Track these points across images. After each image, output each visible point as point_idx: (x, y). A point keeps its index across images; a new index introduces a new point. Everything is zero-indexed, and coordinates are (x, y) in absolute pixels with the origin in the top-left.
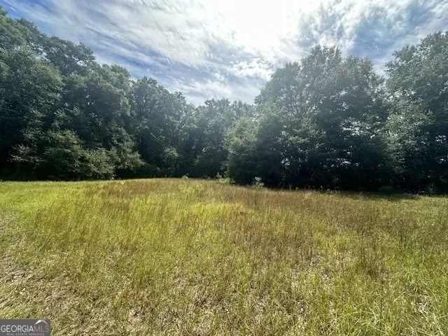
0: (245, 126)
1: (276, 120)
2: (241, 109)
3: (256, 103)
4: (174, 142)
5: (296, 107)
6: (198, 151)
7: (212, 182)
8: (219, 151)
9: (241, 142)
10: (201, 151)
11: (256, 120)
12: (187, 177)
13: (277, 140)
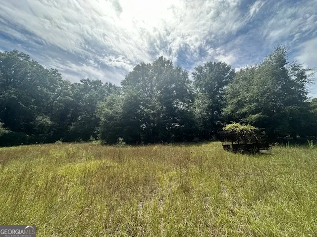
0: (114, 100)
1: (136, 97)
3: (122, 85)
4: (48, 111)
5: (148, 90)
6: (74, 118)
7: (85, 144)
8: (93, 118)
9: (111, 112)
10: (76, 119)
11: (122, 97)
12: (61, 142)
13: (136, 111)
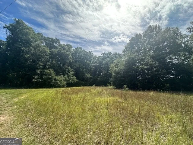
0: (119, 62)
1: (133, 59)
2: (117, 55)
3: (123, 52)
4: (89, 71)
6: (99, 74)
7: (105, 88)
8: (108, 74)
9: (117, 70)
10: (100, 74)
11: (123, 60)
12: (94, 86)
13: (134, 68)
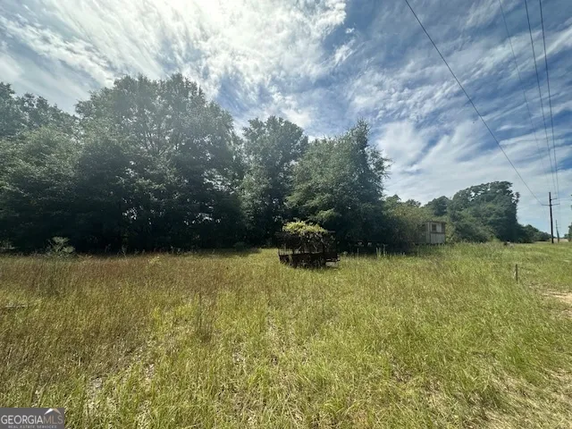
0: (52, 144)
1: (117, 150)
3: (79, 112)
5: (151, 140)
9: (38, 172)
11: (79, 140)
